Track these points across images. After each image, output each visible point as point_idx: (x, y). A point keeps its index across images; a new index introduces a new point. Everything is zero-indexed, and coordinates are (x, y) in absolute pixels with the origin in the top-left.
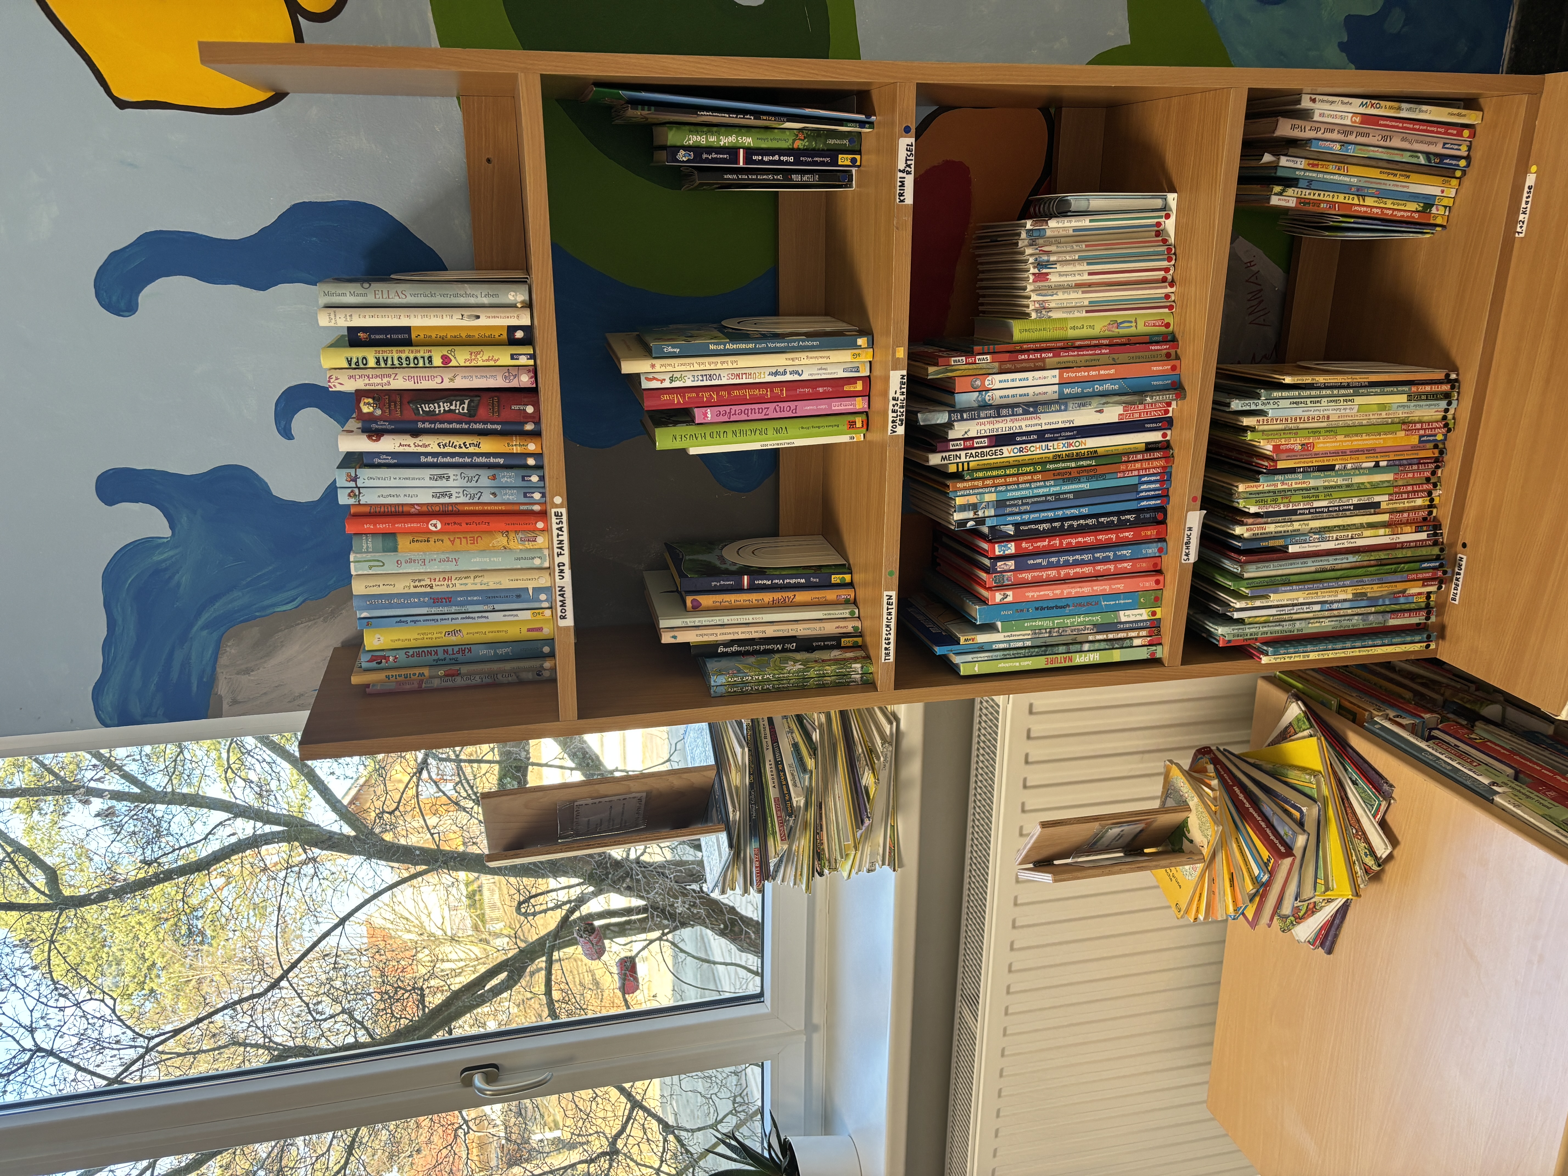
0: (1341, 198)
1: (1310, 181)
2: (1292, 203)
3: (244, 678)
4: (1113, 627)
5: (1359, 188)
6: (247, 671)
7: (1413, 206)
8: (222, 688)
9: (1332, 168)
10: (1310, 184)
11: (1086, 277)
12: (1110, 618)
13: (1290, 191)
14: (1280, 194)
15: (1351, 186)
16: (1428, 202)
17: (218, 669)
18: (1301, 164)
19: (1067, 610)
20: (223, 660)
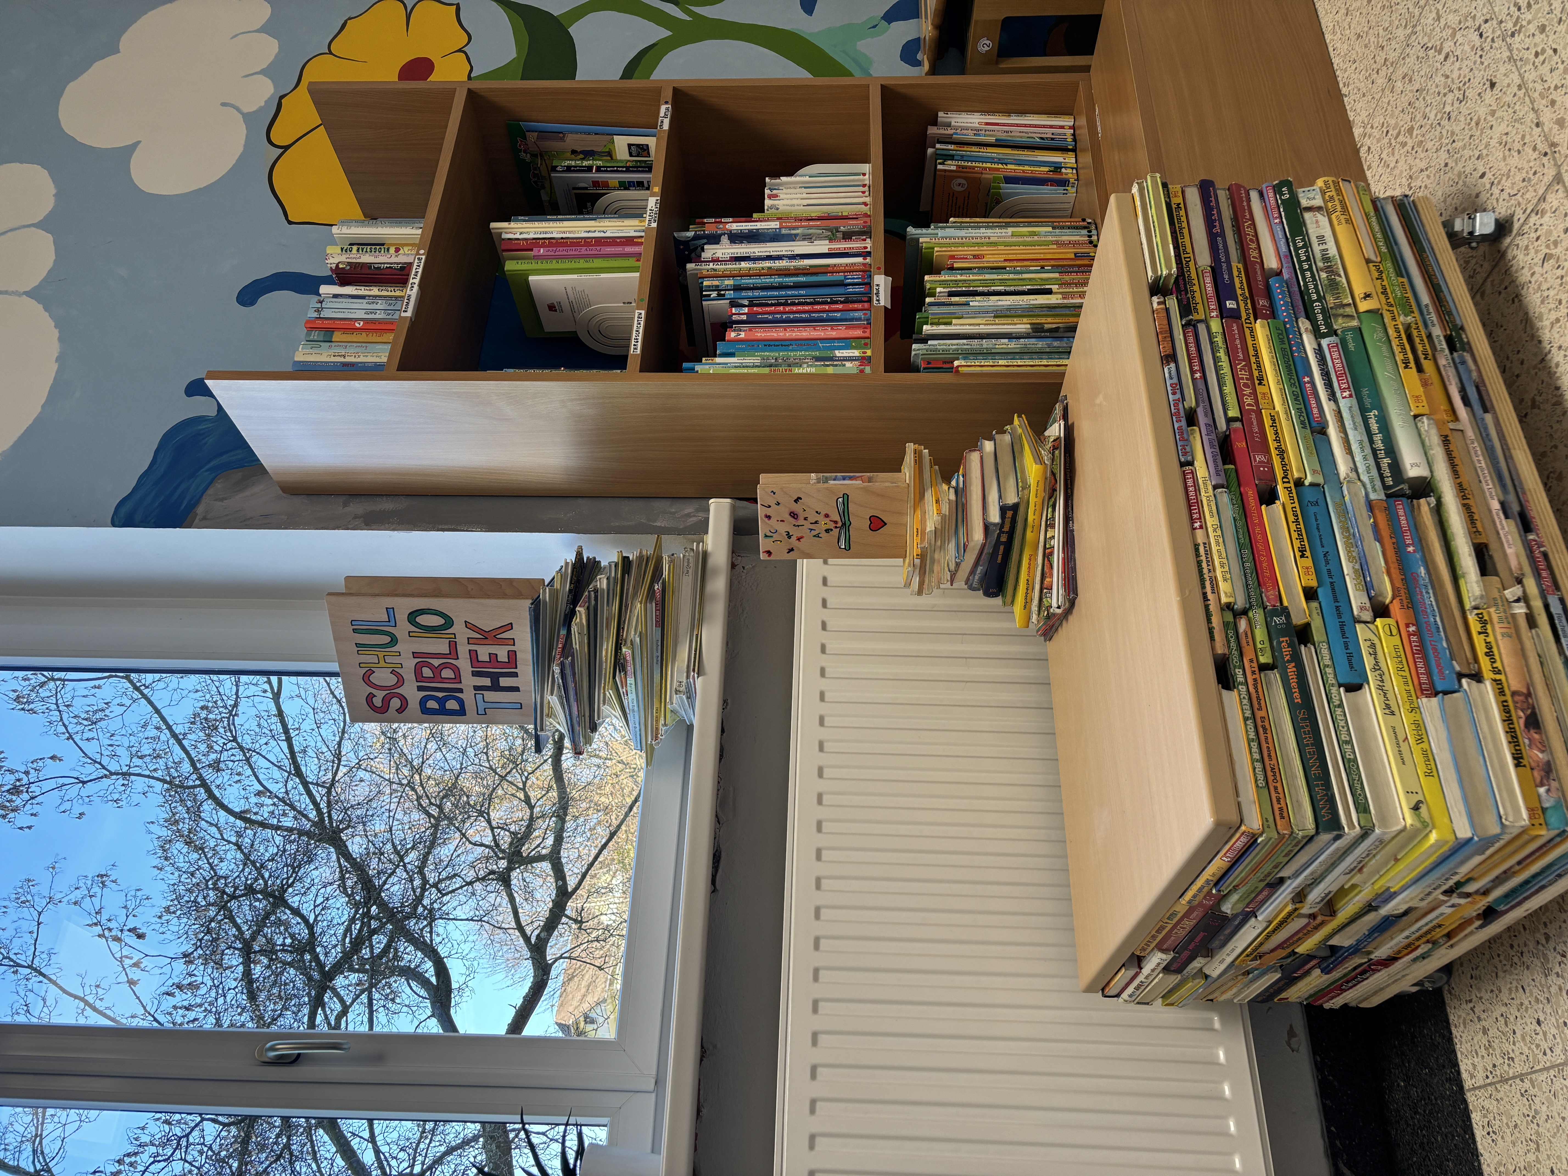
0: (989, 165)
1: (962, 156)
2: (953, 168)
3: (219, 503)
4: (831, 359)
5: (999, 159)
6: (222, 500)
7: (1047, 169)
8: (200, 510)
9: (974, 148)
10: (962, 157)
11: (805, 196)
12: (829, 354)
13: (949, 162)
14: (942, 164)
15: (993, 158)
16: (1057, 168)
17: (204, 497)
18: (952, 147)
19: (790, 348)
20: (210, 491)
